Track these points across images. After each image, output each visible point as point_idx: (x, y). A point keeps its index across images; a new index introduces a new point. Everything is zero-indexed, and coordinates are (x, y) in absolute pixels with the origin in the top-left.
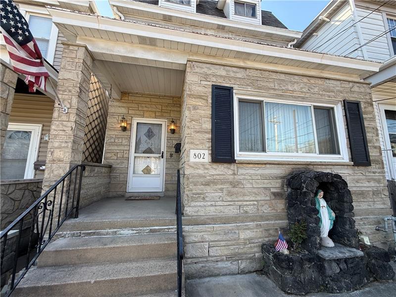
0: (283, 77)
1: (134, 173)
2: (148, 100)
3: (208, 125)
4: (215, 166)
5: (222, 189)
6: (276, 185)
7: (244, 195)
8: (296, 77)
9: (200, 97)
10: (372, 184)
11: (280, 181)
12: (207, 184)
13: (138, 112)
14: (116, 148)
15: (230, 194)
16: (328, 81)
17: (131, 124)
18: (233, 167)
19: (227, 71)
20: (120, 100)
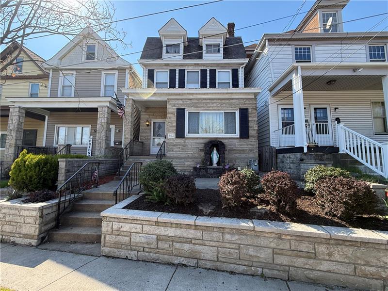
0: (208, 101)
1: (153, 145)
2: (158, 110)
3: (175, 124)
4: (177, 139)
5: (179, 148)
6: (202, 146)
7: (188, 150)
8: (215, 100)
9: (172, 113)
10: (249, 146)
11: (203, 145)
12: (174, 146)
13: (153, 117)
14: (144, 134)
15: (182, 149)
16: (231, 100)
17: (151, 123)
18: (184, 139)
19: (183, 101)
20: (145, 112)
